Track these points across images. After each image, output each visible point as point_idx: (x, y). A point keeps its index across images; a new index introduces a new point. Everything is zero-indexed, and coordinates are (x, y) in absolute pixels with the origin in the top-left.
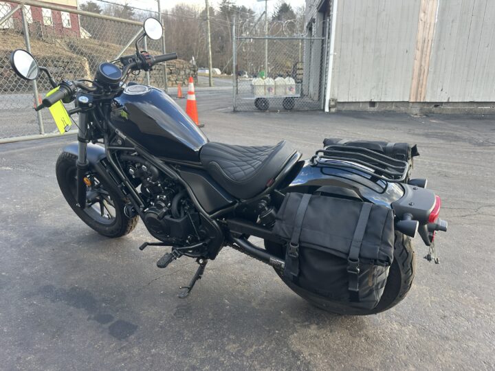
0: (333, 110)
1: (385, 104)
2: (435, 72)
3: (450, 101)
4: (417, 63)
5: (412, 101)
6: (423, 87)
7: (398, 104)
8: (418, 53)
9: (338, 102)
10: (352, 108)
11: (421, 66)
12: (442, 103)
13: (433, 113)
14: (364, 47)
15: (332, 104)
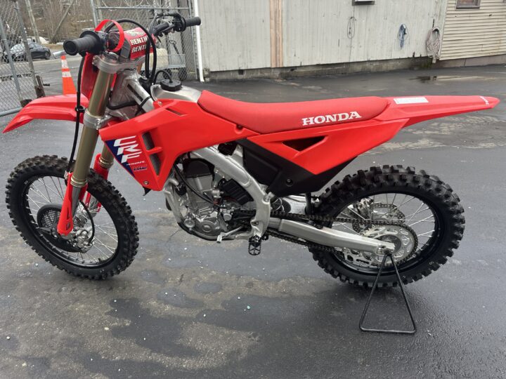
0: (208, 80)
1: (250, 71)
2: (288, 40)
3: (302, 65)
4: (273, 31)
5: (273, 67)
7: (262, 71)
8: (273, 22)
9: (212, 72)
10: (224, 77)
11: (276, 34)
12: (296, 67)
13: (291, 76)
14: (226, 17)
15: (206, 73)
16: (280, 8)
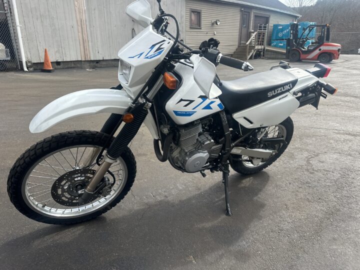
0: (30, 69)
1: (66, 63)
2: (92, 42)
3: (104, 59)
4: (80, 34)
5: (83, 59)
6: (88, 50)
7: (75, 63)
8: (80, 28)
9: (34, 64)
11: (83, 37)
12: (100, 61)
14: (42, 22)
15: (29, 64)
16: (84, 19)
